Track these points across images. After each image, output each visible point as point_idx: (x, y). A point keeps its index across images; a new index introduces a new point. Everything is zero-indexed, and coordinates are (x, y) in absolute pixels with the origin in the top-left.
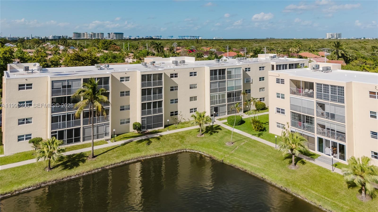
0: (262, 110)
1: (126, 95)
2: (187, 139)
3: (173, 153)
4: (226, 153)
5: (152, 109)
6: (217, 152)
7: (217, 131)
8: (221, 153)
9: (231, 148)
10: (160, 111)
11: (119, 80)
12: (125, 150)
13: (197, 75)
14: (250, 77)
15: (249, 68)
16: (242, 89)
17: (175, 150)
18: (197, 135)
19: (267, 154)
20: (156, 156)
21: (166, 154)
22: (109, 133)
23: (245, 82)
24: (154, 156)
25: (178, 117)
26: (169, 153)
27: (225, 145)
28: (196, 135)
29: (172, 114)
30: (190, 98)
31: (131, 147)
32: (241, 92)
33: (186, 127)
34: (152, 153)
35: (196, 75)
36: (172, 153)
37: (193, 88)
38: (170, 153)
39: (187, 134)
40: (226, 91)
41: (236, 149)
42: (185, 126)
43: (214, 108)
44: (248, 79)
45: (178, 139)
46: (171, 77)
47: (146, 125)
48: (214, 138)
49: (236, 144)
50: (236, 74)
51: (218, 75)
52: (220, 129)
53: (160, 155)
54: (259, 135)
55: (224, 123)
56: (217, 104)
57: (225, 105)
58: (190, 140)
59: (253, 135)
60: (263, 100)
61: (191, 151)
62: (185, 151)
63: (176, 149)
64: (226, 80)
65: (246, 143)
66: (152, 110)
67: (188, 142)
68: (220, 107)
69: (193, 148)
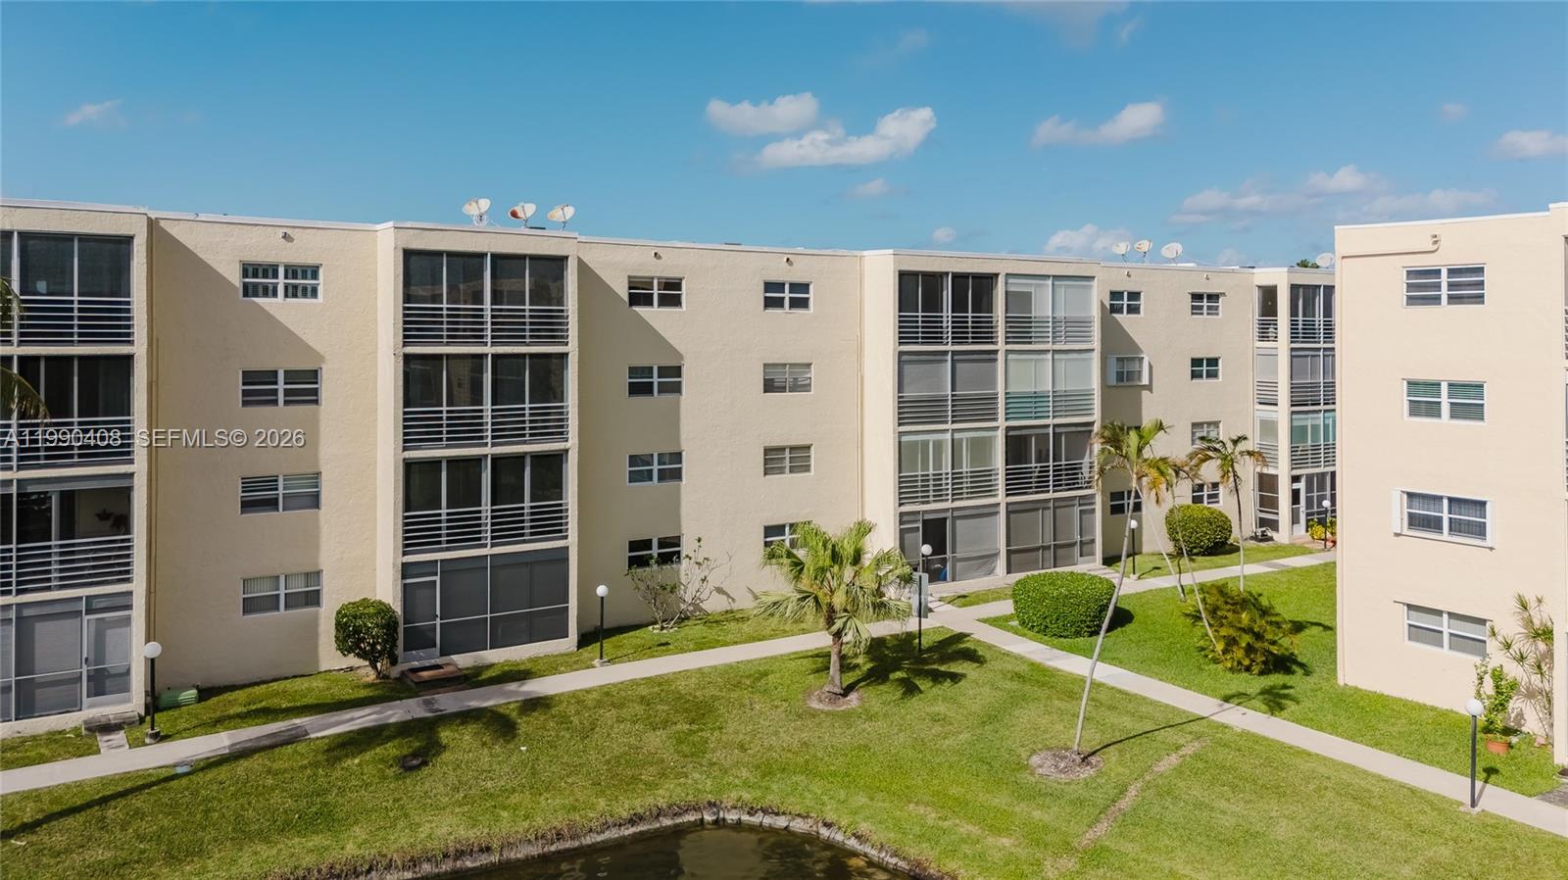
0: (1209, 555)
1: (286, 403)
2: (731, 727)
3: (612, 834)
4: (1048, 838)
5: (489, 508)
6: (967, 828)
7: (955, 667)
8: (1006, 841)
9: (1080, 802)
10: (550, 523)
11: (235, 278)
12: (207, 811)
13: (811, 303)
14: (1138, 350)
15: (1135, 295)
16: (1096, 416)
17: (625, 815)
18: (808, 693)
19: (1420, 859)
20: (459, 864)
21: (553, 848)
22: (128, 672)
23: (1113, 381)
24: (446, 867)
25: (682, 573)
26: (572, 838)
27: (1024, 777)
28: (800, 696)
29: (639, 554)
30: (767, 451)
31: (270, 782)
32: (1091, 431)
33: (736, 643)
34: (429, 836)
35: (803, 303)
36: (600, 838)
37: (782, 389)
38: (588, 840)
39: (738, 685)
40: (995, 420)
41: (1125, 803)
42: (730, 637)
43: (920, 525)
44: (1128, 359)
45: (665, 724)
46: (634, 300)
47: (438, 621)
48: (935, 719)
49: (1121, 770)
50: (1061, 314)
51: (947, 314)
52: (971, 656)
53: (495, 858)
54: (1275, 701)
55: (996, 622)
56: (939, 496)
57: (990, 512)
58: (754, 734)
59: (1227, 699)
60: (1209, 497)
61: (756, 819)
62: (708, 818)
63: (637, 803)
64: (1001, 345)
65: (1197, 756)
66: (483, 515)
67: (742, 748)
68: (958, 522)
69: (772, 799)
